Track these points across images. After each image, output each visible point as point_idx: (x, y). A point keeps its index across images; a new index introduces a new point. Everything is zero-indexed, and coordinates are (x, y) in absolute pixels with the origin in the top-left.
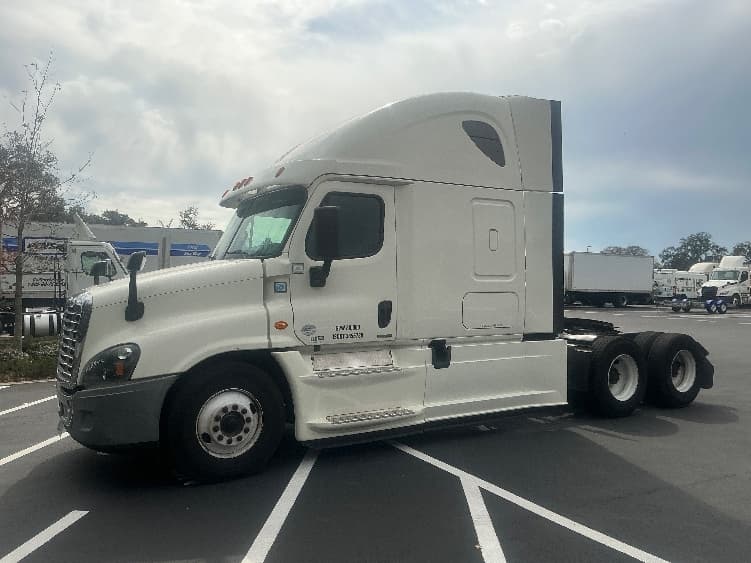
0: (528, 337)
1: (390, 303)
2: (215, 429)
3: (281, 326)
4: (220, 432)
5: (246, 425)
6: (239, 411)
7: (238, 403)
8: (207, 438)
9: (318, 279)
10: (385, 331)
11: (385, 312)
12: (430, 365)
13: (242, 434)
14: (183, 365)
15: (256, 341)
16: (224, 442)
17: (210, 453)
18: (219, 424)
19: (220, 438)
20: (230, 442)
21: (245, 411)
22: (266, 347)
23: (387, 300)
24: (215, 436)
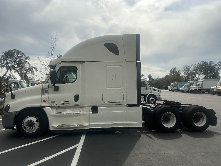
0: (129, 105)
1: (78, 95)
2: (26, 125)
3: (45, 101)
4: (27, 126)
5: (34, 125)
6: (32, 121)
7: (32, 119)
8: (25, 127)
9: (56, 89)
10: (76, 103)
11: (77, 98)
12: (91, 113)
13: (33, 127)
14: (18, 110)
15: (38, 105)
16: (28, 128)
17: (26, 131)
18: (27, 124)
19: (27, 127)
20: (30, 129)
21: (34, 121)
22: (40, 106)
23: (77, 94)
24: (26, 127)
